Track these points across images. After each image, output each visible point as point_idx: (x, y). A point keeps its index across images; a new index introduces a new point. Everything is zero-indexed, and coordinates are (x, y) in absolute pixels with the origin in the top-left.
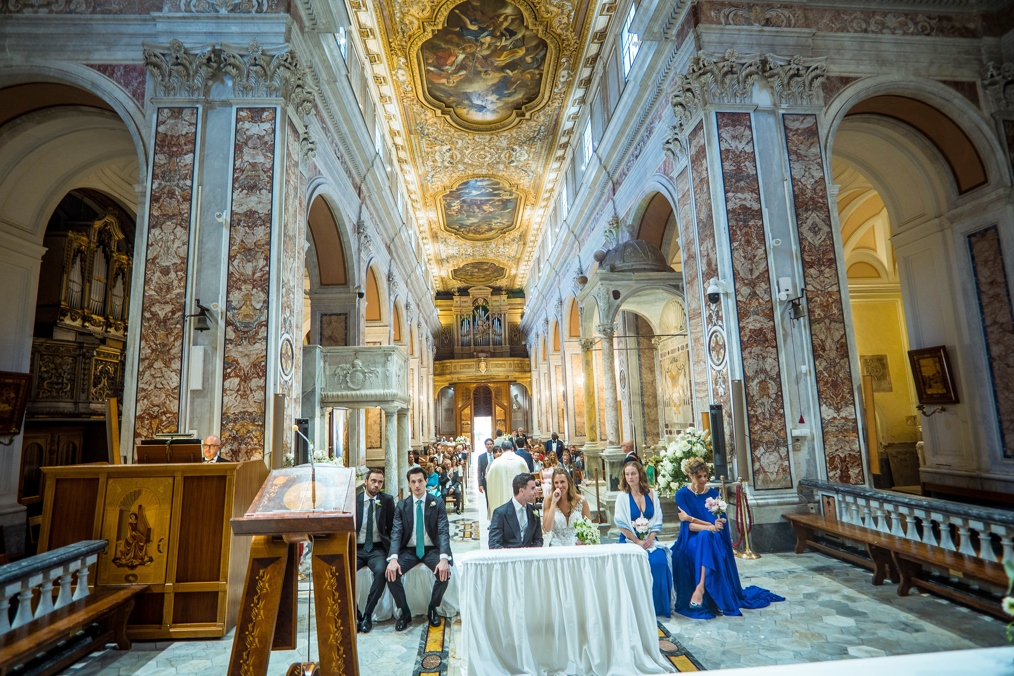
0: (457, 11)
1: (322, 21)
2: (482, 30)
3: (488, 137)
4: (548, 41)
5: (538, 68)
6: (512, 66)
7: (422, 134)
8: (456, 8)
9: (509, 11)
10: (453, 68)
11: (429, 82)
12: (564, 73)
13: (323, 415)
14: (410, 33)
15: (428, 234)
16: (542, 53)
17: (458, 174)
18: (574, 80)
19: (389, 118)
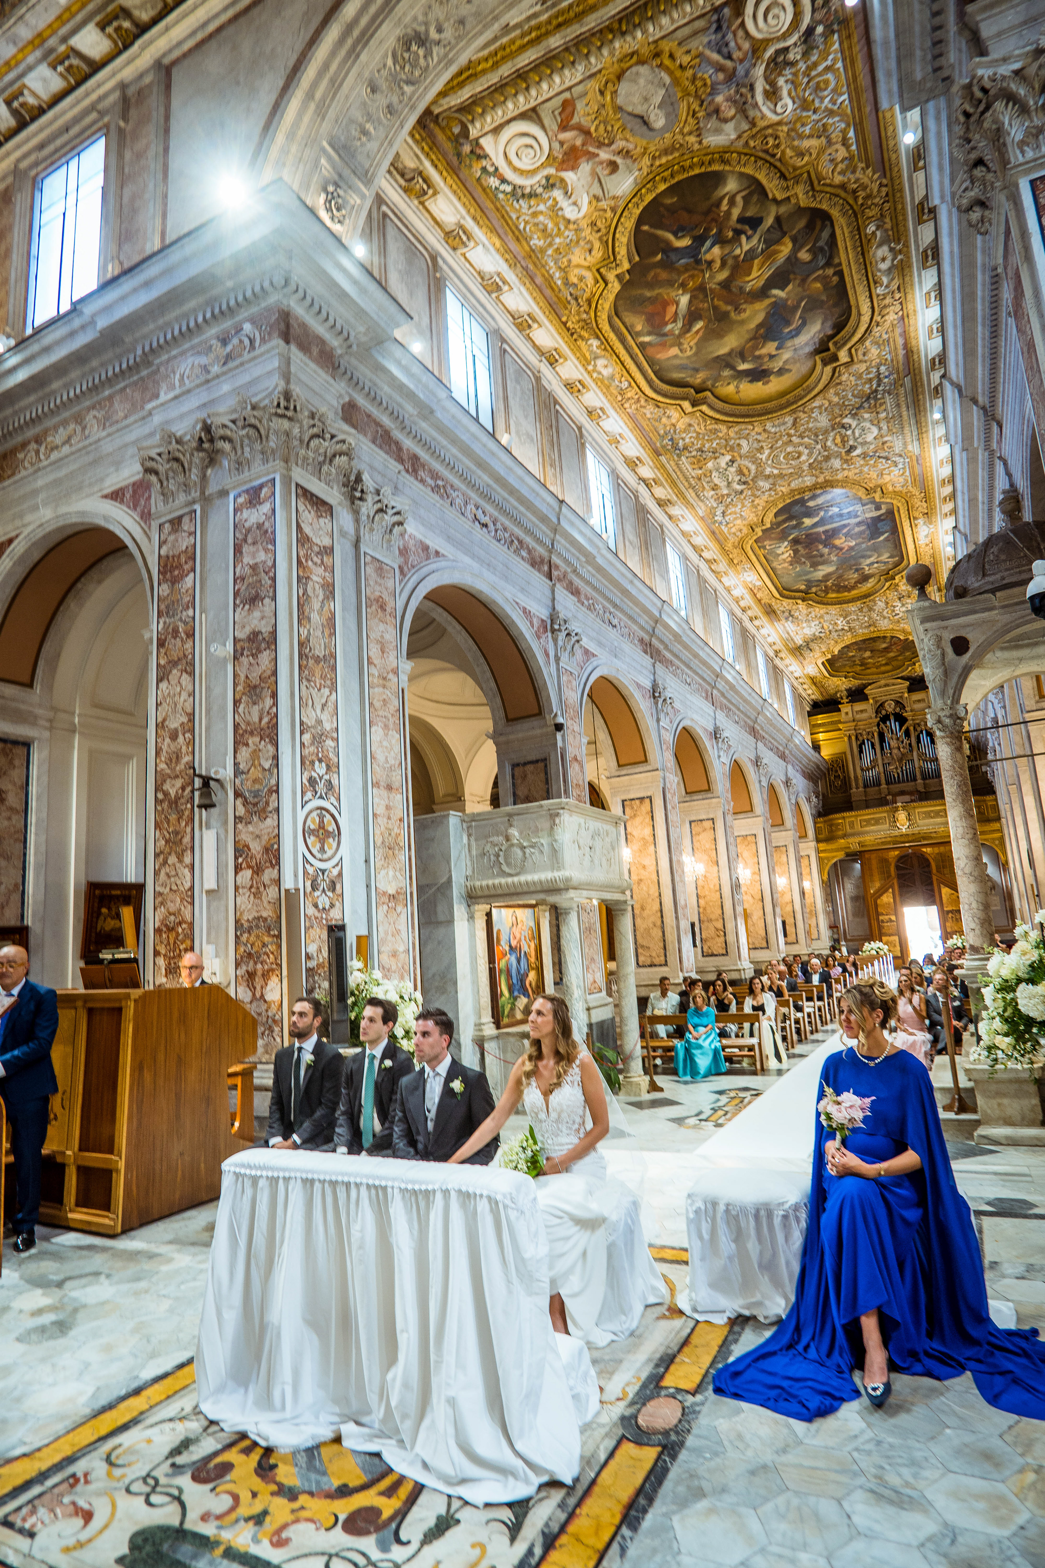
0: (646, 228)
1: (358, 330)
2: (699, 240)
3: (789, 420)
4: (824, 206)
5: (828, 264)
6: (779, 279)
7: (677, 450)
8: (640, 222)
9: (731, 185)
10: (680, 324)
11: (651, 363)
12: (883, 251)
13: (471, 917)
14: (586, 296)
15: (756, 611)
16: (825, 235)
17: (765, 497)
18: (908, 257)
19: (615, 441)
